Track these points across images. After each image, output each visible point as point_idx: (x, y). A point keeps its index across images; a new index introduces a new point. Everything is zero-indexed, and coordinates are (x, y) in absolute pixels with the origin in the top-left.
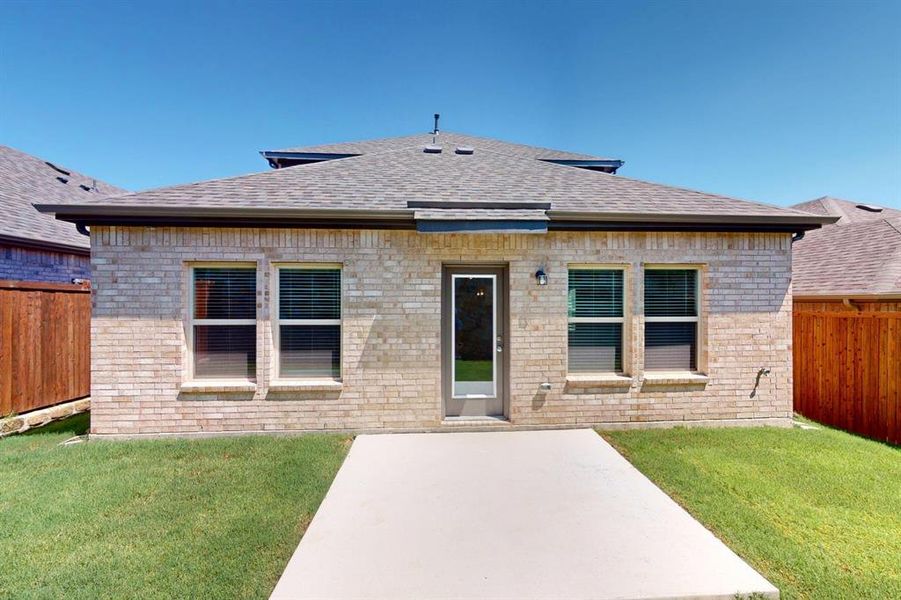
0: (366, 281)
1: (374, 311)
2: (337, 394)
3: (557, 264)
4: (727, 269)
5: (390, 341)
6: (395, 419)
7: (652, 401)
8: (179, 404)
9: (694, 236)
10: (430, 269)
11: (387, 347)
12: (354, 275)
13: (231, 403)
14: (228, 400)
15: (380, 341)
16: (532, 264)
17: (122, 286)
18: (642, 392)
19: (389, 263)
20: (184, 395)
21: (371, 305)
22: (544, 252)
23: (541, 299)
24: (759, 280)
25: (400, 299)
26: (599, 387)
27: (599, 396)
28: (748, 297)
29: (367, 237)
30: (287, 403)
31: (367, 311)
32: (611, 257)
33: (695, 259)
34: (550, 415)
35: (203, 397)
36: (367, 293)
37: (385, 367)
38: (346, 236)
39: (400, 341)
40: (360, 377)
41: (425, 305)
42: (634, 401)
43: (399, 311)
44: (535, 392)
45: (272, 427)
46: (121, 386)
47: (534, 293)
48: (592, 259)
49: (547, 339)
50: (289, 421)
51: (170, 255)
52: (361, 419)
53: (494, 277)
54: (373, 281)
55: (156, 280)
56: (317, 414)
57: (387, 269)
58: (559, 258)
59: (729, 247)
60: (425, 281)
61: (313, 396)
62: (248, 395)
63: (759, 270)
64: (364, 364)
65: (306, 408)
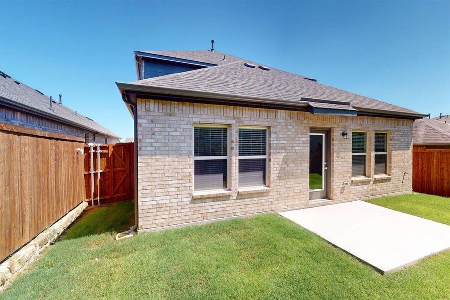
0: (280, 136)
1: (283, 151)
2: (267, 194)
3: (349, 130)
4: (397, 133)
5: (290, 166)
6: (292, 204)
7: (376, 187)
8: (191, 206)
9: (388, 120)
10: (305, 131)
11: (289, 169)
12: (275, 134)
13: (219, 203)
14: (217, 201)
15: (286, 166)
16: (341, 129)
17: (158, 137)
18: (374, 184)
19: (290, 127)
20: (194, 200)
21: (283, 148)
22: (344, 124)
23: (344, 145)
24: (404, 138)
25: (294, 145)
26: (362, 182)
27: (361, 186)
28: (402, 145)
29: (281, 113)
30: (246, 200)
31: (281, 151)
32: (365, 127)
33: (386, 129)
34: (346, 196)
35: (204, 201)
36: (281, 142)
37: (288, 179)
38: (272, 113)
39: (294, 166)
40: (278, 184)
41: (304, 148)
42: (371, 188)
43: (293, 151)
44: (341, 187)
45: (239, 214)
46: (157, 199)
47: (341, 142)
48: (360, 128)
49: (345, 163)
50: (247, 210)
51: (186, 119)
52: (278, 206)
53: (323, 135)
54: (283, 136)
55: (178, 134)
56: (259, 205)
57: (289, 130)
58: (350, 127)
59: (398, 125)
60: (304, 136)
61: (258, 195)
62: (227, 197)
63: (405, 134)
64: (279, 178)
65: (254, 202)
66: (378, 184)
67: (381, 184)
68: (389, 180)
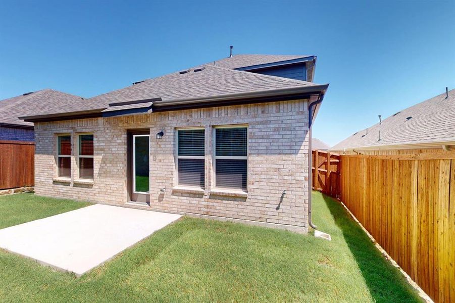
0: (100, 139)
1: (102, 152)
2: (91, 187)
3: (169, 128)
4: (261, 126)
5: (108, 165)
6: (109, 199)
7: (215, 204)
8: (53, 185)
9: (240, 107)
10: (120, 133)
11: (106, 167)
12: (97, 137)
13: (65, 186)
15: (104, 165)
16: (159, 128)
17: (41, 143)
18: (210, 198)
19: (107, 131)
20: (55, 182)
21: (102, 150)
22: (163, 122)
23: (162, 146)
24: (284, 133)
25: (111, 147)
26: (188, 193)
27: (188, 198)
28: (275, 144)
29: (101, 120)
30: (78, 188)
31: (100, 152)
32: (194, 123)
34: (165, 205)
36: (101, 144)
37: (106, 177)
38: (94, 120)
39: (111, 165)
40: (99, 180)
41: (119, 149)
42: (205, 203)
43: (111, 152)
44: (159, 193)
45: (74, 197)
46: (41, 178)
47: (159, 143)
48: (184, 124)
49: (164, 167)
50: (79, 195)
51: (51, 132)
52: (99, 198)
54: (103, 139)
55: (48, 141)
56: (86, 194)
57: (106, 134)
58: (171, 125)
59: (263, 112)
60: (119, 138)
61: (86, 186)
62: (69, 184)
63: (283, 126)
64: (100, 175)
65: (84, 191)
66: (219, 201)
67: (224, 202)
68: (244, 198)
